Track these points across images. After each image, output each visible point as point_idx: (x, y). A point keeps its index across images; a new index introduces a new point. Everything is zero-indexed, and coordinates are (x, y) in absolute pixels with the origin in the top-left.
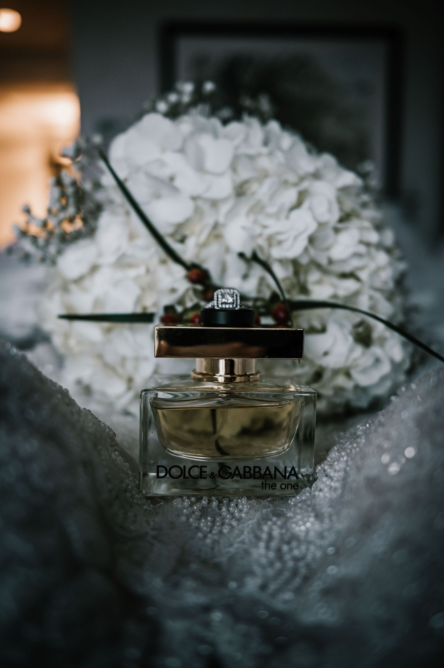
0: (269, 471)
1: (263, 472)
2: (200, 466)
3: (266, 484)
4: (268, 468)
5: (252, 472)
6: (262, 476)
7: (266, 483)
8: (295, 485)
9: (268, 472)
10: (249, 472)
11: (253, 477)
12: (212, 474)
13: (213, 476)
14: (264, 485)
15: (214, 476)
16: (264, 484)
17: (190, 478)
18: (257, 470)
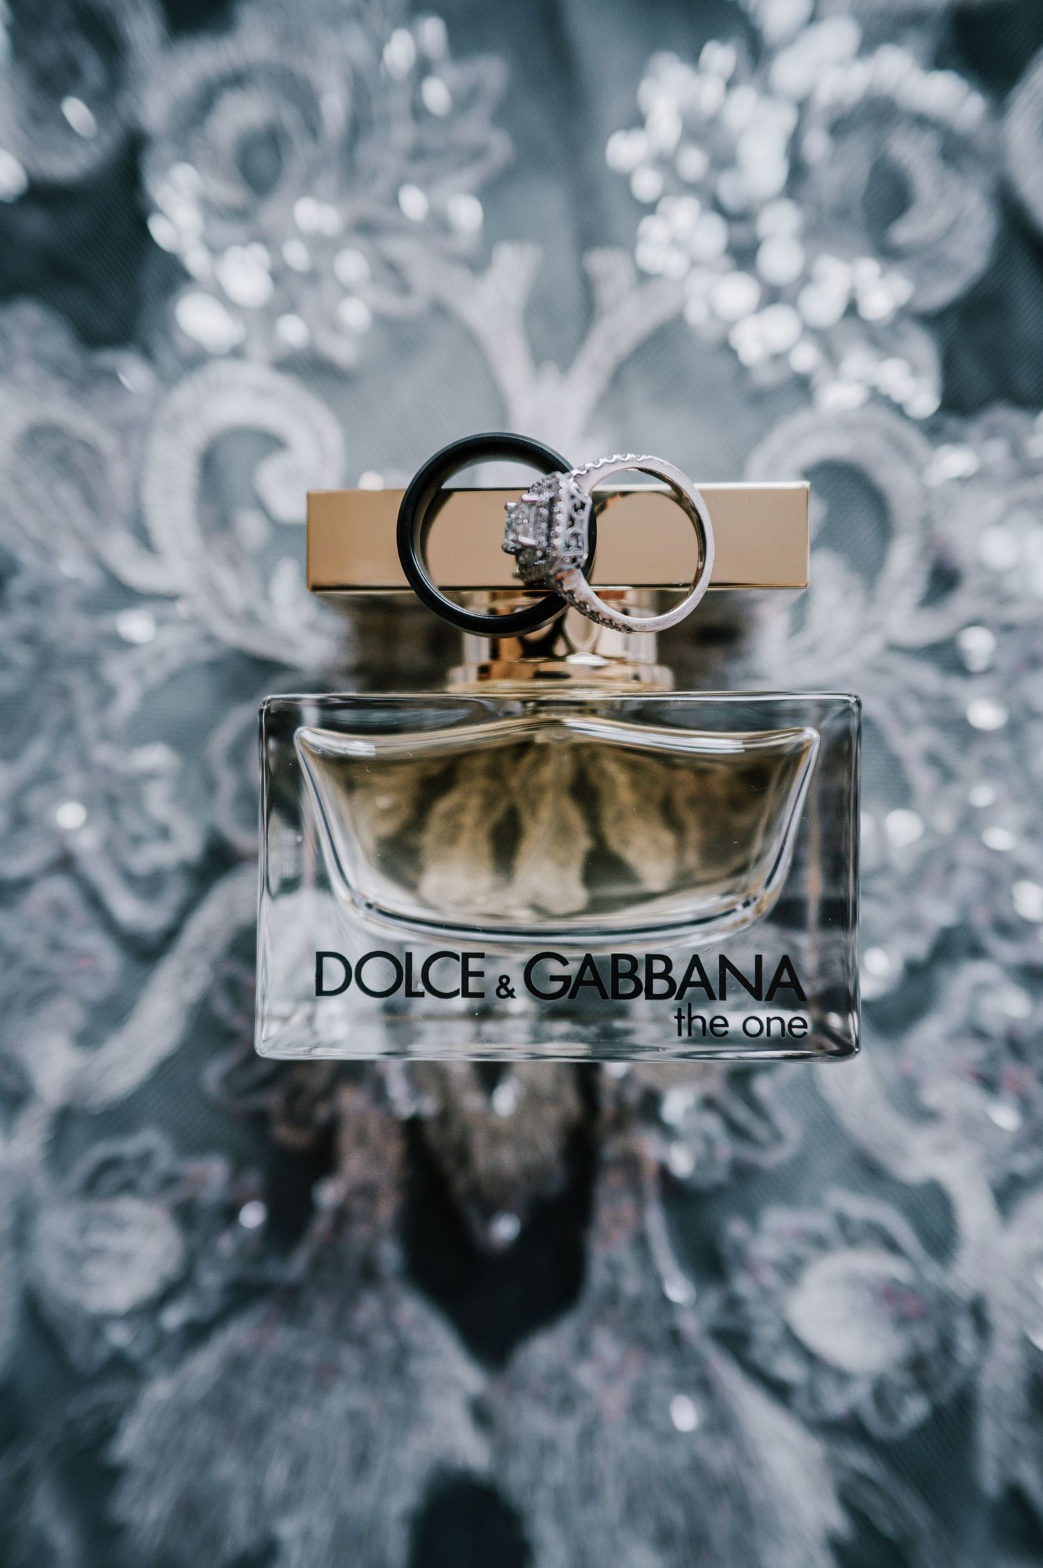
0: (702, 972)
1: (678, 974)
2: (463, 954)
3: (691, 1019)
4: (695, 962)
5: (642, 975)
6: (678, 986)
7: (693, 1016)
8: (795, 1023)
9: (695, 977)
10: (631, 975)
11: (643, 994)
12: (504, 981)
13: (507, 989)
14: (685, 1021)
15: (510, 989)
16: (684, 1017)
17: (427, 994)
18: (659, 967)
